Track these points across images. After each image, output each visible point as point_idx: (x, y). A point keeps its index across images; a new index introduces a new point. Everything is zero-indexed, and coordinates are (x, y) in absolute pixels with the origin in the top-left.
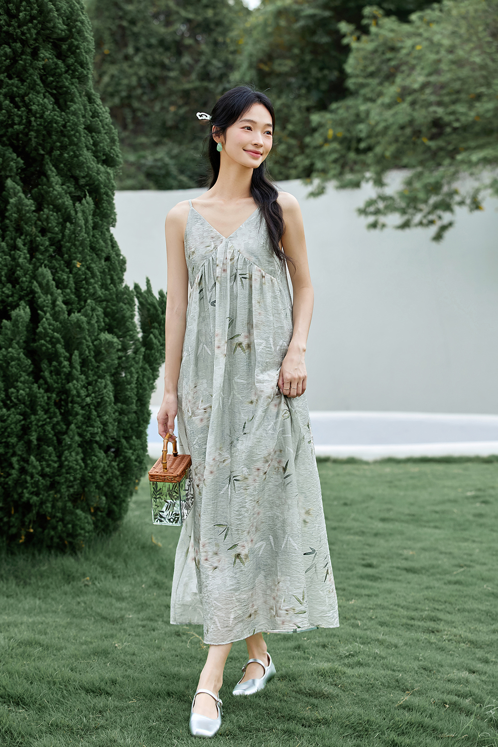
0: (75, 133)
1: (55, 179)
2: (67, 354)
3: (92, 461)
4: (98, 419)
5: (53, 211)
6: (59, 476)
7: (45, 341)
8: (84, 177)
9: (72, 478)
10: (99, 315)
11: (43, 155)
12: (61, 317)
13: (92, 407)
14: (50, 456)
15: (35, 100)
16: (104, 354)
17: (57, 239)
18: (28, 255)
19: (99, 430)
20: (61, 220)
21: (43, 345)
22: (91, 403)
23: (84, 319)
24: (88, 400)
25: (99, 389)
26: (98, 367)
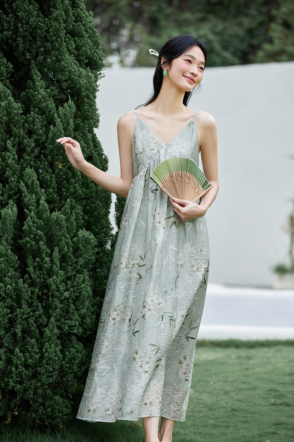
0: (57, 39)
1: (40, 83)
2: (49, 251)
3: (70, 353)
4: (76, 312)
5: (38, 114)
6: (41, 367)
7: (30, 238)
8: (66, 81)
9: (51, 369)
10: (79, 213)
11: (30, 60)
12: (44, 216)
13: (70, 301)
14: (32, 348)
15: (21, 7)
16: (82, 250)
17: (41, 141)
18: (16, 156)
19: (77, 323)
20: (45, 122)
21: (28, 242)
22: (70, 297)
23: (63, 217)
24: (67, 294)
25: (78, 284)
26: (77, 262)
